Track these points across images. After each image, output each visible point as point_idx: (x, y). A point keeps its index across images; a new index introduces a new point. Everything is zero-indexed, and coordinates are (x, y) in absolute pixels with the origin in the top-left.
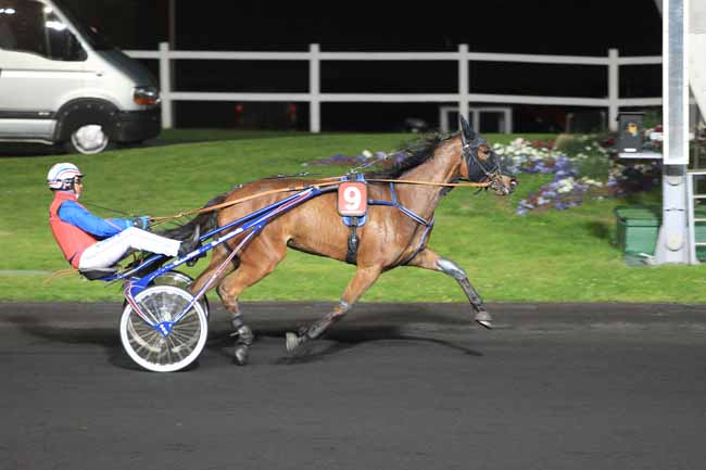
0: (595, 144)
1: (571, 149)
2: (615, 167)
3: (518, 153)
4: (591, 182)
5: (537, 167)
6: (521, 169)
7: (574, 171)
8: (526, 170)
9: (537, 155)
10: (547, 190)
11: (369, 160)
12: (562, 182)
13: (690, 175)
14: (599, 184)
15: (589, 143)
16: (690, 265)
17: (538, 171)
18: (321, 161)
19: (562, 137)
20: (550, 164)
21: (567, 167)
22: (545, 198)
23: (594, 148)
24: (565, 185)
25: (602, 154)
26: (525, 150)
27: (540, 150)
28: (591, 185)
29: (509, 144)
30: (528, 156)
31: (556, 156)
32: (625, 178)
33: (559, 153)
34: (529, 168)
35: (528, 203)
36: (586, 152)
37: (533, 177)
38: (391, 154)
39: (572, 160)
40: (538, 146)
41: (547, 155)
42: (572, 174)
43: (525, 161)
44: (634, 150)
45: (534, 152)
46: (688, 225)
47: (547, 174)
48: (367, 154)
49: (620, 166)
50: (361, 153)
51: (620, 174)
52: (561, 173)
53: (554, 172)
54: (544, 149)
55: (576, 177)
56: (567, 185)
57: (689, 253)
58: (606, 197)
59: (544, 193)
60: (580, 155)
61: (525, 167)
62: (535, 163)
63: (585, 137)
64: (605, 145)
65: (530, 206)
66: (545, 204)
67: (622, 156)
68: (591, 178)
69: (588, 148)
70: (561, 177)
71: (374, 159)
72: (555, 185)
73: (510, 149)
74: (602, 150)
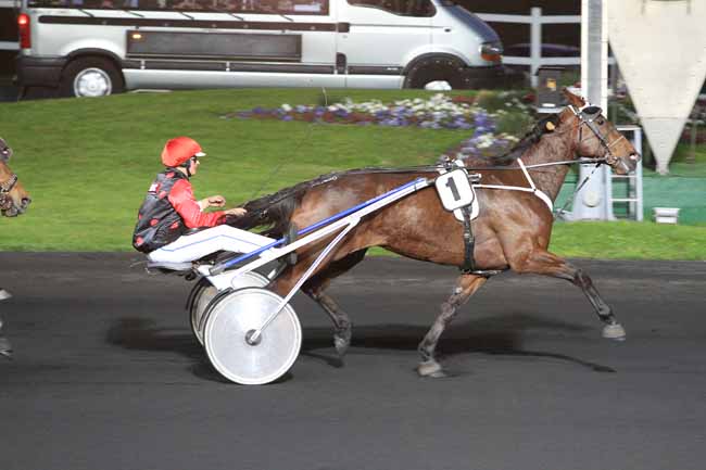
0: (515, 100)
1: (492, 105)
2: (533, 122)
3: (438, 108)
4: (510, 137)
5: (458, 123)
6: (440, 124)
7: (494, 127)
8: (445, 126)
9: (457, 110)
10: (466, 145)
11: (288, 113)
12: (482, 138)
14: (518, 140)
15: (508, 99)
16: (606, 221)
17: (457, 127)
18: (239, 114)
19: (483, 93)
20: (470, 119)
21: (487, 122)
22: (465, 154)
23: (514, 105)
24: (484, 141)
25: (521, 111)
26: (446, 105)
27: (460, 106)
28: (511, 141)
29: (429, 99)
30: (448, 111)
31: (475, 111)
33: (479, 109)
34: (449, 123)
36: (505, 108)
37: (453, 132)
38: (311, 108)
39: (492, 115)
40: (458, 102)
41: (467, 111)
42: (492, 130)
43: (445, 116)
44: (553, 105)
45: (454, 107)
46: (604, 181)
47: (467, 129)
48: (287, 107)
50: (280, 105)
52: (480, 128)
53: (474, 128)
54: (465, 105)
55: (496, 133)
56: (486, 141)
57: (605, 207)
59: (464, 149)
60: (500, 111)
61: (446, 122)
62: (454, 119)
63: (505, 94)
64: (525, 101)
67: (541, 111)
68: (511, 133)
69: (509, 104)
70: (481, 133)
71: (294, 113)
72: (474, 140)
73: (430, 104)
74: (522, 106)
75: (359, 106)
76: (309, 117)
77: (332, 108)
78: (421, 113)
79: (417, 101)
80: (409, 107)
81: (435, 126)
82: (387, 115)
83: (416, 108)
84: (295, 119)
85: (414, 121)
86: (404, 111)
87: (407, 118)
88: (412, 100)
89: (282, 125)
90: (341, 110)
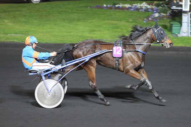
0: (164, 4)
1: (158, 5)
2: (169, 10)
3: (144, 6)
4: (163, 14)
5: (149, 10)
6: (145, 10)
8: (146, 11)
9: (149, 7)
10: (151, 16)
11: (105, 7)
12: (155, 14)
13: (189, 13)
14: (165, 15)
15: (162, 4)
16: (189, 37)
18: (93, 7)
19: (156, 2)
20: (152, 9)
21: (156, 10)
22: (151, 18)
23: (164, 5)
24: (156, 15)
26: (146, 5)
27: (150, 5)
28: (163, 15)
30: (146, 7)
31: (154, 7)
32: (172, 13)
33: (155, 6)
34: (147, 10)
35: (147, 19)
36: (162, 6)
37: (148, 12)
38: (111, 6)
39: (158, 8)
40: (149, 4)
41: (151, 7)
42: (158, 12)
43: (146, 8)
44: (175, 7)
46: (188, 26)
47: (151, 12)
48: (105, 5)
49: (170, 10)
50: (103, 5)
51: (170, 12)
52: (155, 12)
53: (153, 11)
54: (151, 5)
55: (159, 13)
56: (157, 15)
57: (188, 33)
58: (167, 18)
60: (160, 7)
61: (146, 10)
62: (148, 9)
63: (161, 2)
64: (167, 4)
65: (147, 20)
66: (151, 20)
67: (172, 8)
68: (163, 13)
69: (162, 5)
70: (155, 13)
71: (107, 7)
72: (154, 15)
73: (142, 5)
74: (166, 6)
75: (124, 5)
76: (111, 8)
77: (117, 6)
78: (140, 7)
79: (138, 4)
80: (136, 6)
81: (143, 11)
82: (131, 8)
83: (138, 6)
84: (107, 9)
85: (138, 9)
86: (135, 7)
87: (136, 9)
88: (137, 4)
89: (104, 10)
90: (119, 6)
